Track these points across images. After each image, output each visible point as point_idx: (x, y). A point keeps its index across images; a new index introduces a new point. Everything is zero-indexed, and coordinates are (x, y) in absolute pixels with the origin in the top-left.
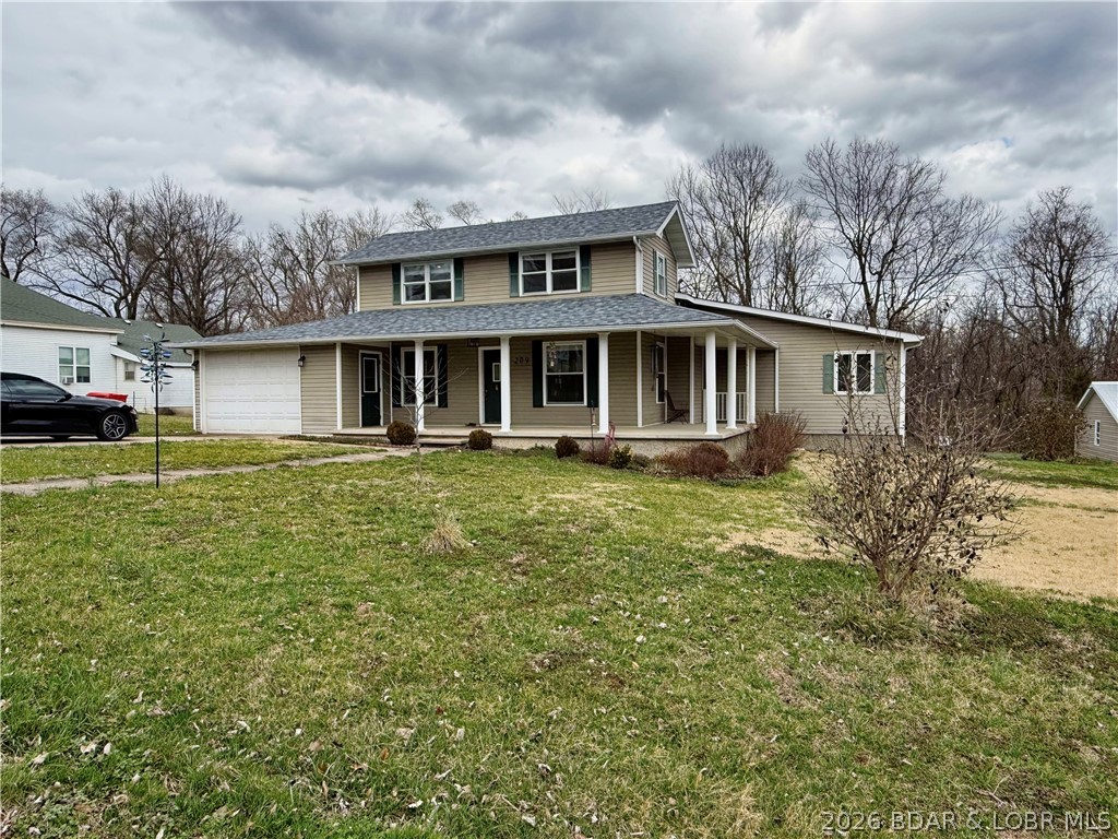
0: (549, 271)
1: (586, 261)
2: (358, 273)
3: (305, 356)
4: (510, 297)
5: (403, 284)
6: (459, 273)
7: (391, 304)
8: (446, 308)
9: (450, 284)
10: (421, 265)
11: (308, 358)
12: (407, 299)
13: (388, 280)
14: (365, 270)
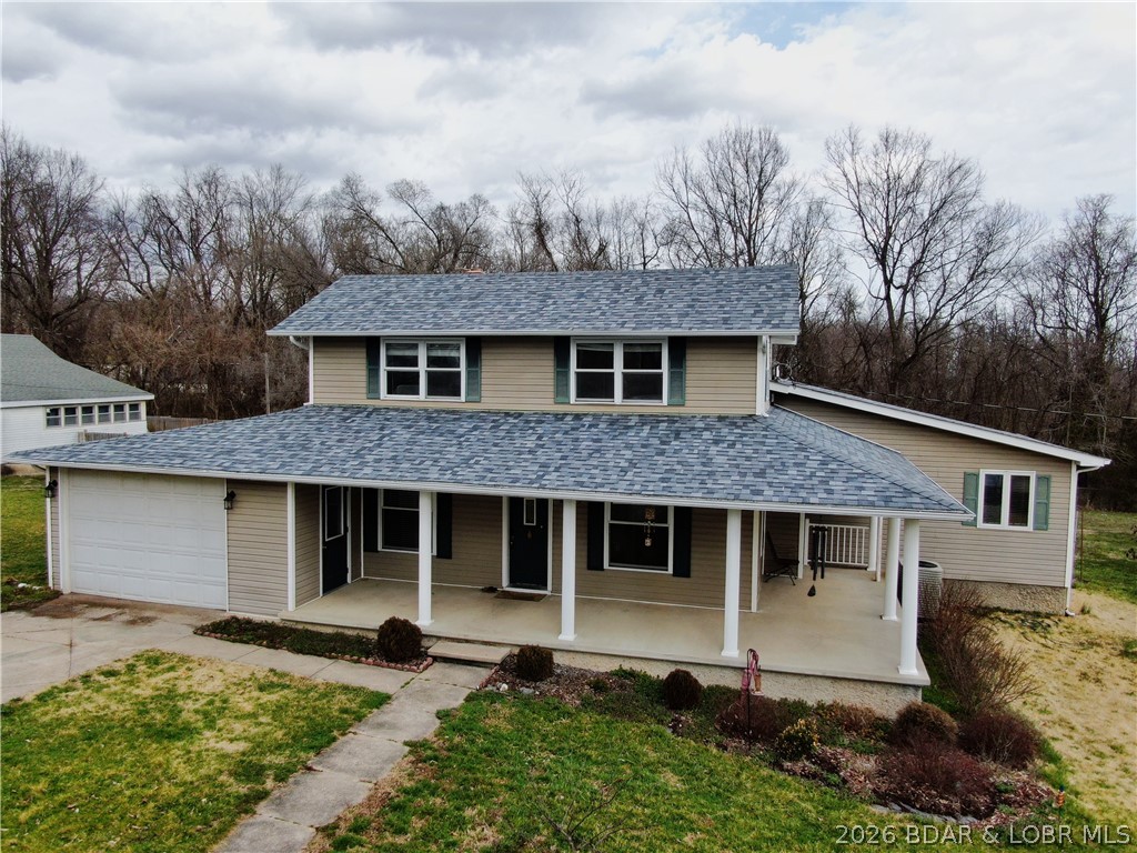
0: (618, 369)
1: (677, 360)
2: (311, 345)
3: (236, 491)
4: (556, 403)
5: (384, 368)
6: (474, 359)
7: (365, 396)
8: (454, 412)
9: (459, 373)
10: (412, 343)
11: (241, 495)
12: (390, 391)
13: (358, 361)
14: (323, 343)
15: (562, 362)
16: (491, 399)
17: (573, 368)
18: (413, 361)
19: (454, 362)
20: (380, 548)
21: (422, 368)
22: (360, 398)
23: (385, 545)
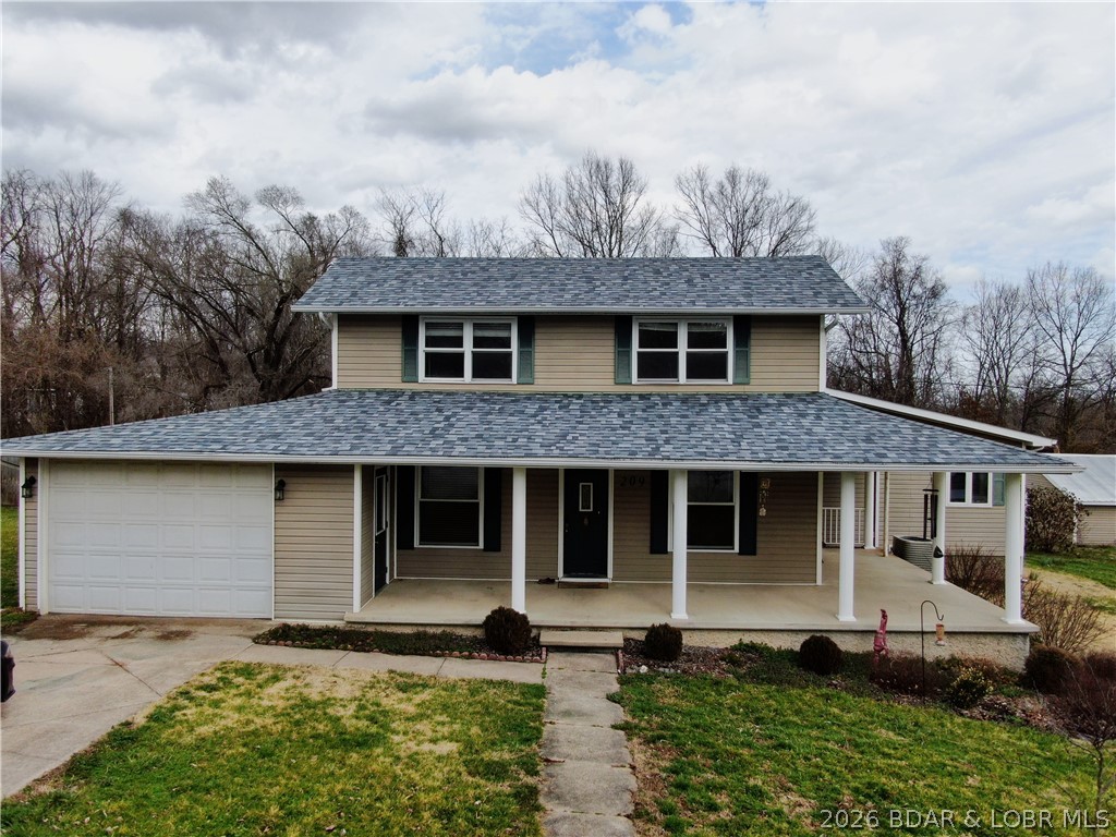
0: (683, 348)
1: (742, 341)
2: (335, 324)
3: (284, 479)
4: (616, 384)
5: (422, 349)
6: (526, 340)
7: (399, 380)
8: (506, 394)
9: (509, 355)
10: (455, 321)
11: (291, 483)
12: (428, 374)
13: (393, 341)
14: (349, 322)
15: (623, 341)
16: (544, 382)
17: (635, 348)
18: (458, 342)
19: (506, 343)
20: (416, 544)
21: (468, 349)
22: (394, 382)
23: (422, 541)
